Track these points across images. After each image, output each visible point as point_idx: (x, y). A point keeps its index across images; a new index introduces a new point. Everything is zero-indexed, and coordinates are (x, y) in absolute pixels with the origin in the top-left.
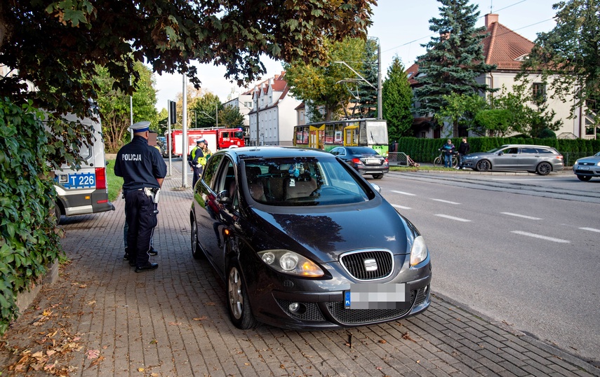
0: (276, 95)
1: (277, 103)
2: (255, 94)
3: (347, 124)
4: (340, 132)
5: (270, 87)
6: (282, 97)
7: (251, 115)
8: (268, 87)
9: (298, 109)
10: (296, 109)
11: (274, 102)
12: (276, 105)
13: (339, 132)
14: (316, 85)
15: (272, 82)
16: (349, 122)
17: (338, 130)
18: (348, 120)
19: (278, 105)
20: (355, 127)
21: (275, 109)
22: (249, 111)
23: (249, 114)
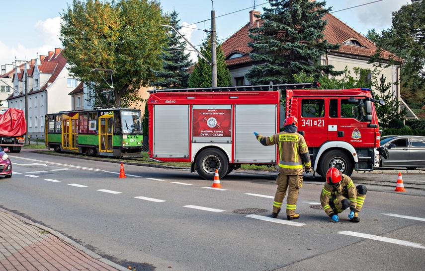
0: (44, 78)
1: (46, 86)
2: (16, 76)
3: (102, 113)
4: (95, 122)
5: (37, 68)
6: (52, 80)
7: (10, 101)
8: (33, 68)
9: (73, 94)
10: (70, 94)
11: (41, 85)
12: (44, 90)
13: (93, 121)
14: (104, 64)
15: (39, 63)
16: (104, 111)
17: (94, 119)
18: (102, 109)
19: (47, 89)
20: (109, 116)
21: (43, 94)
22: (7, 97)
23: (8, 100)
